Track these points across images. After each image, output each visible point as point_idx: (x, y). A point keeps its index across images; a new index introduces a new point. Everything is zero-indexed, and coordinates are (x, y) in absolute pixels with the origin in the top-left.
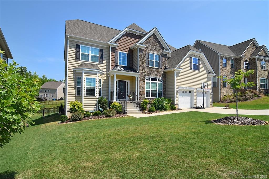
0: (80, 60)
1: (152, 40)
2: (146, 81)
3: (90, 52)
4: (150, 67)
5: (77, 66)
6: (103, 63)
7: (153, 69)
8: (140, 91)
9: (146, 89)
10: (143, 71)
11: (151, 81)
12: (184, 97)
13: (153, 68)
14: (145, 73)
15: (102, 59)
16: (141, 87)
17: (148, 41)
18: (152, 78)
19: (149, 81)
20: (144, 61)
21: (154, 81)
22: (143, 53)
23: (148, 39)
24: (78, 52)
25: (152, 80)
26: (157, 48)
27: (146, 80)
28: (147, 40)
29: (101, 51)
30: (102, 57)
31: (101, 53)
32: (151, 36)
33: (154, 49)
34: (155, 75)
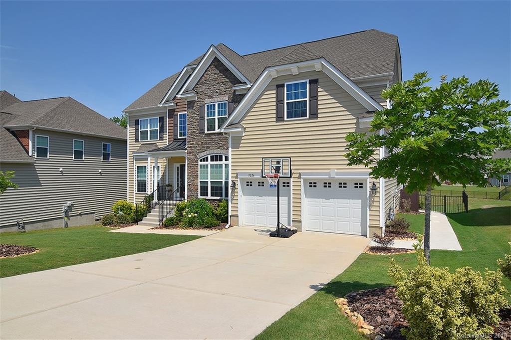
0: (140, 141)
1: (214, 74)
2: (200, 163)
3: (149, 125)
4: (208, 134)
5: (136, 150)
6: (163, 140)
7: (214, 137)
8: (190, 185)
9: (199, 180)
10: (194, 144)
11: (209, 162)
13: (214, 134)
14: (198, 148)
15: (163, 132)
16: (191, 176)
17: (203, 79)
18: (211, 156)
19: (205, 163)
20: (195, 124)
21: (216, 160)
22: (195, 108)
23: (203, 76)
24: (137, 130)
25: (212, 160)
26: (223, 87)
27: (201, 161)
28: (201, 79)
29: (162, 120)
30: (162, 130)
31: (161, 123)
32: (210, 66)
33: (217, 92)
34: (219, 148)
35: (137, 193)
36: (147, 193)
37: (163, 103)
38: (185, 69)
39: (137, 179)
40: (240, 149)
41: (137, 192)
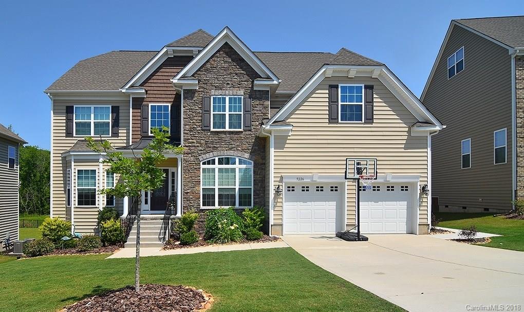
0: (74, 135)
1: (223, 62)
2: (202, 166)
3: (92, 116)
4: (213, 132)
5: (68, 149)
6: (118, 136)
7: (224, 136)
8: (187, 193)
9: (202, 187)
10: (194, 143)
11: (217, 166)
12: (309, 203)
13: (225, 133)
14: (200, 148)
15: (118, 126)
16: (189, 182)
17: (208, 66)
18: (219, 159)
19: (211, 166)
20: (196, 118)
21: (228, 163)
22: (194, 99)
23: (208, 61)
24: (69, 121)
25: (220, 162)
26: (236, 79)
27: (204, 164)
28: (205, 64)
29: (115, 110)
30: (116, 123)
31: (115, 115)
32: (218, 51)
33: (228, 84)
34: (231, 149)
35: (77, 208)
36: (97, 206)
37: (127, 87)
38: (165, 50)
39: (77, 188)
40: (285, 150)
41: (77, 206)
